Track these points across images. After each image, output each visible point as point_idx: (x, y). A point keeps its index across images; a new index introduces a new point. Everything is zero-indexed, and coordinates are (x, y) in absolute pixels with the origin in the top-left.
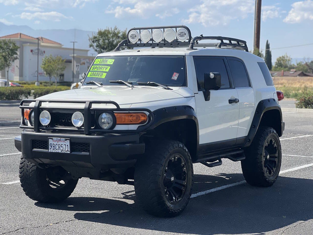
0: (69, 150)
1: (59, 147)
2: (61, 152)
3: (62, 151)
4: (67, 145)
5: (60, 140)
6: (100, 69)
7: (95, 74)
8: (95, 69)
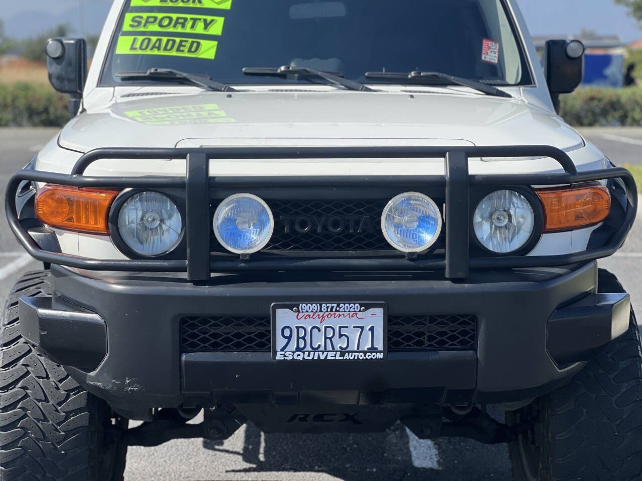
0: (380, 345)
1: (326, 338)
2: (338, 357)
3: (342, 354)
4: (372, 329)
5: (337, 311)
6: (175, 26)
7: (157, 45)
8: (145, 26)
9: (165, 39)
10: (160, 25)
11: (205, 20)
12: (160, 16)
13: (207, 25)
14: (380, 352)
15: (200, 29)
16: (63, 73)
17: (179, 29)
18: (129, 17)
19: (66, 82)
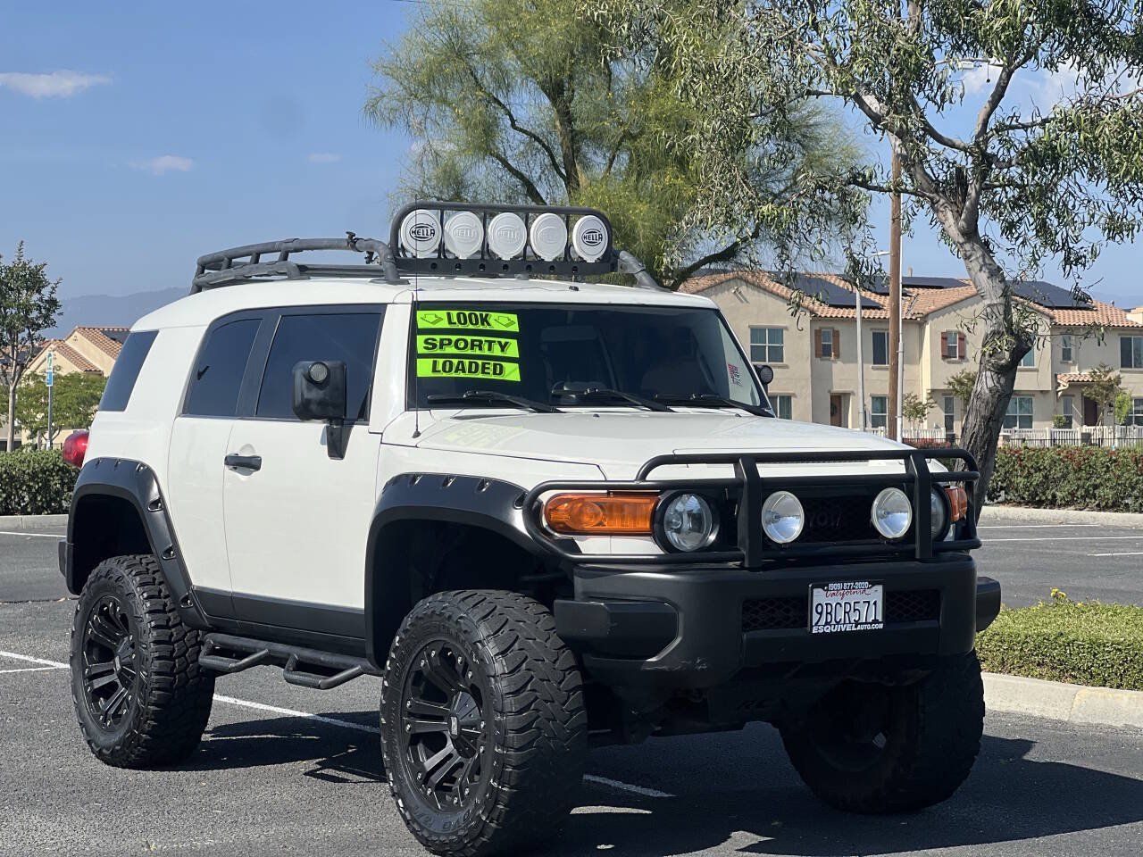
1: (845, 612)
2: (854, 629)
3: (856, 627)
4: (875, 604)
5: (854, 588)
6: (472, 348)
7: (460, 367)
8: (441, 348)
9: (466, 362)
10: (457, 347)
11: (500, 343)
12: (454, 338)
13: (503, 347)
14: (881, 623)
15: (497, 351)
16: (327, 398)
17: (477, 352)
18: (421, 339)
19: (331, 408)
